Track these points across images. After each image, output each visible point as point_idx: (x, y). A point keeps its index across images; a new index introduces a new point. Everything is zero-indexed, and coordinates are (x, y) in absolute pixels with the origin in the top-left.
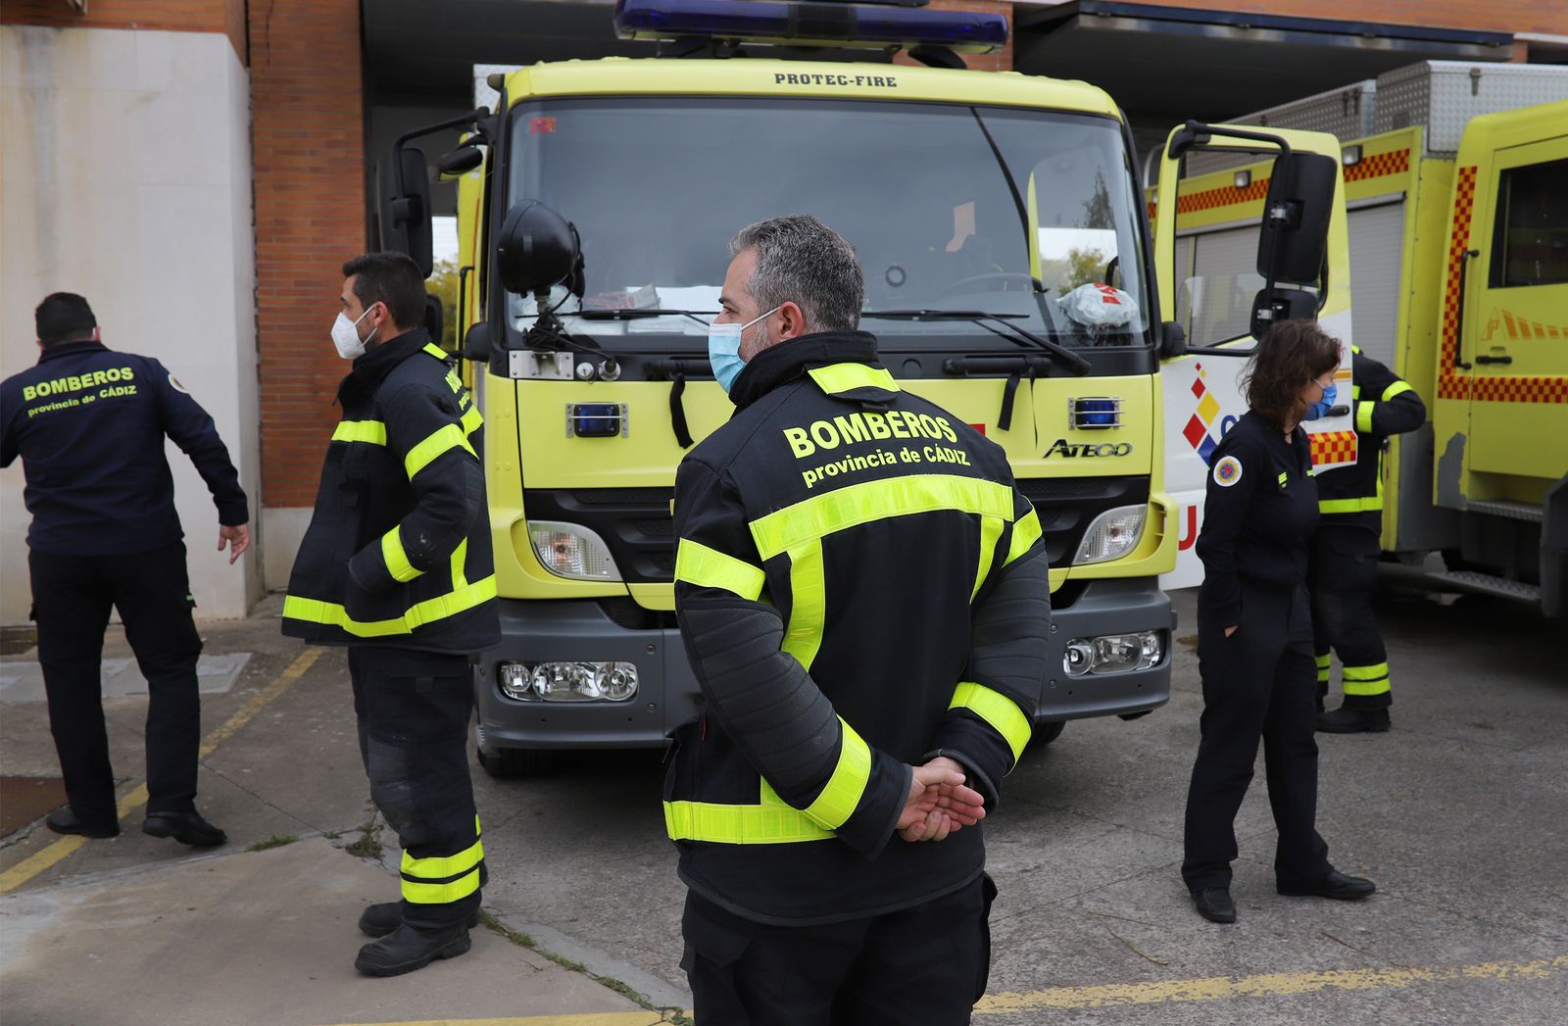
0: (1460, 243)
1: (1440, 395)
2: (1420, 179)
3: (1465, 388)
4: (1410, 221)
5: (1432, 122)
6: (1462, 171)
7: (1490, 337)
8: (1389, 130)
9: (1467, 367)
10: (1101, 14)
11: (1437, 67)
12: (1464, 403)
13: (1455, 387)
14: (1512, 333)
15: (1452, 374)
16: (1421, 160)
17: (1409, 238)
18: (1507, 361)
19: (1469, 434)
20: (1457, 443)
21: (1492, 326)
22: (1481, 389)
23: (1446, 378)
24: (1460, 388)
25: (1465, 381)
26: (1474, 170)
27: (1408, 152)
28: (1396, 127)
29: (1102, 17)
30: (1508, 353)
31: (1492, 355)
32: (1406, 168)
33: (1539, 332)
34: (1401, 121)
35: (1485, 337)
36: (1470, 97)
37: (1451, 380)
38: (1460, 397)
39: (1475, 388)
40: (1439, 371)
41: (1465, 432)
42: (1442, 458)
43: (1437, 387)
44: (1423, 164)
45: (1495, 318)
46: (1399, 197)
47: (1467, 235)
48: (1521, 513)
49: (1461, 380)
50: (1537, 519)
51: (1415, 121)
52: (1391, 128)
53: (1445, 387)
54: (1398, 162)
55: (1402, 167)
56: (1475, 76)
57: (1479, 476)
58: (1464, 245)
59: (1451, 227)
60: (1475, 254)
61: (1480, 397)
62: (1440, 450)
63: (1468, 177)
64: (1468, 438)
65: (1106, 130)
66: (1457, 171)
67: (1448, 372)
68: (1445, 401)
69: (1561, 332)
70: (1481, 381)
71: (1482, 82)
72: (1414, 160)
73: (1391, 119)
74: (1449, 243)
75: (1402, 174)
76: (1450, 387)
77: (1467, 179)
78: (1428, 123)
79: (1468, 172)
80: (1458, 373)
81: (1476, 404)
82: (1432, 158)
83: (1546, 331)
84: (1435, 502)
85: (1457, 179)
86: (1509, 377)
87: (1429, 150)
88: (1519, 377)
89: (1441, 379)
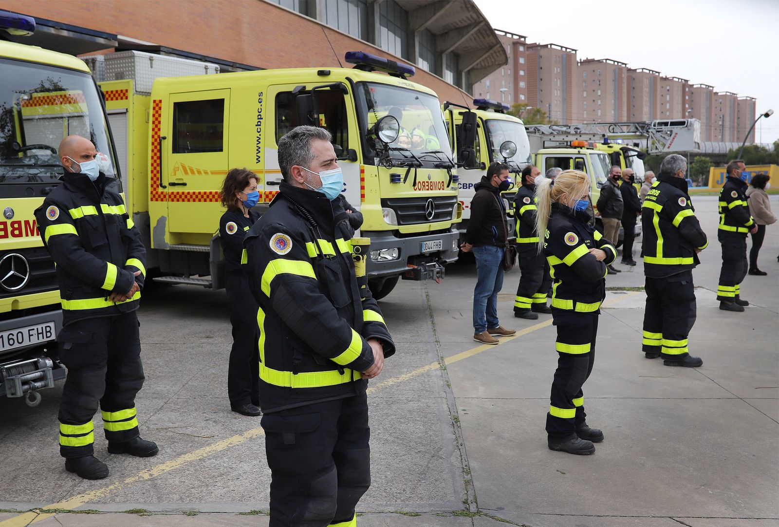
0: (156, 133)
1: (152, 200)
2: (133, 103)
3: (165, 196)
4: (130, 123)
5: (136, 78)
6: (154, 101)
7: (175, 174)
8: (112, 80)
9: (165, 187)
10: (56, 27)
11: (137, 54)
12: (165, 203)
13: (159, 196)
14: (186, 173)
15: (157, 191)
16: (133, 95)
17: (131, 130)
18: (185, 184)
19: (168, 216)
20: (162, 221)
21: (175, 170)
22: (173, 197)
23: (154, 192)
24: (162, 196)
25: (164, 194)
26: (160, 101)
27: (127, 91)
28: (117, 79)
29: (56, 29)
30: (184, 182)
31: (176, 182)
32: (127, 98)
33: (199, 172)
34: (120, 76)
35: (173, 174)
36: (150, 68)
37: (157, 193)
38: (162, 200)
39: (170, 196)
40: (150, 189)
41: (166, 216)
42: (154, 228)
43: (150, 196)
44: (134, 97)
45: (177, 166)
46: (125, 111)
47: (159, 130)
48: (196, 249)
49: (162, 193)
50: (207, 251)
51: (127, 77)
52: (114, 78)
53: (154, 196)
54: (122, 95)
55: (124, 97)
56: (151, 59)
57: (174, 234)
58: (158, 134)
59: (151, 126)
60: (164, 138)
61: (173, 200)
62: (153, 224)
63: (158, 105)
64: (167, 218)
65: (84, 78)
66: (152, 102)
67: (155, 189)
68: (154, 202)
69: (209, 173)
70: (173, 193)
71: (154, 62)
72: (130, 94)
73: (114, 74)
74: (151, 133)
75: (124, 101)
76: (157, 196)
77: (157, 105)
78: (135, 78)
79: (157, 102)
80: (160, 190)
81: (170, 203)
82: (137, 94)
83: (202, 172)
84: (152, 247)
85: (152, 105)
86: (186, 191)
87: (136, 91)
88: (191, 191)
89: (152, 193)
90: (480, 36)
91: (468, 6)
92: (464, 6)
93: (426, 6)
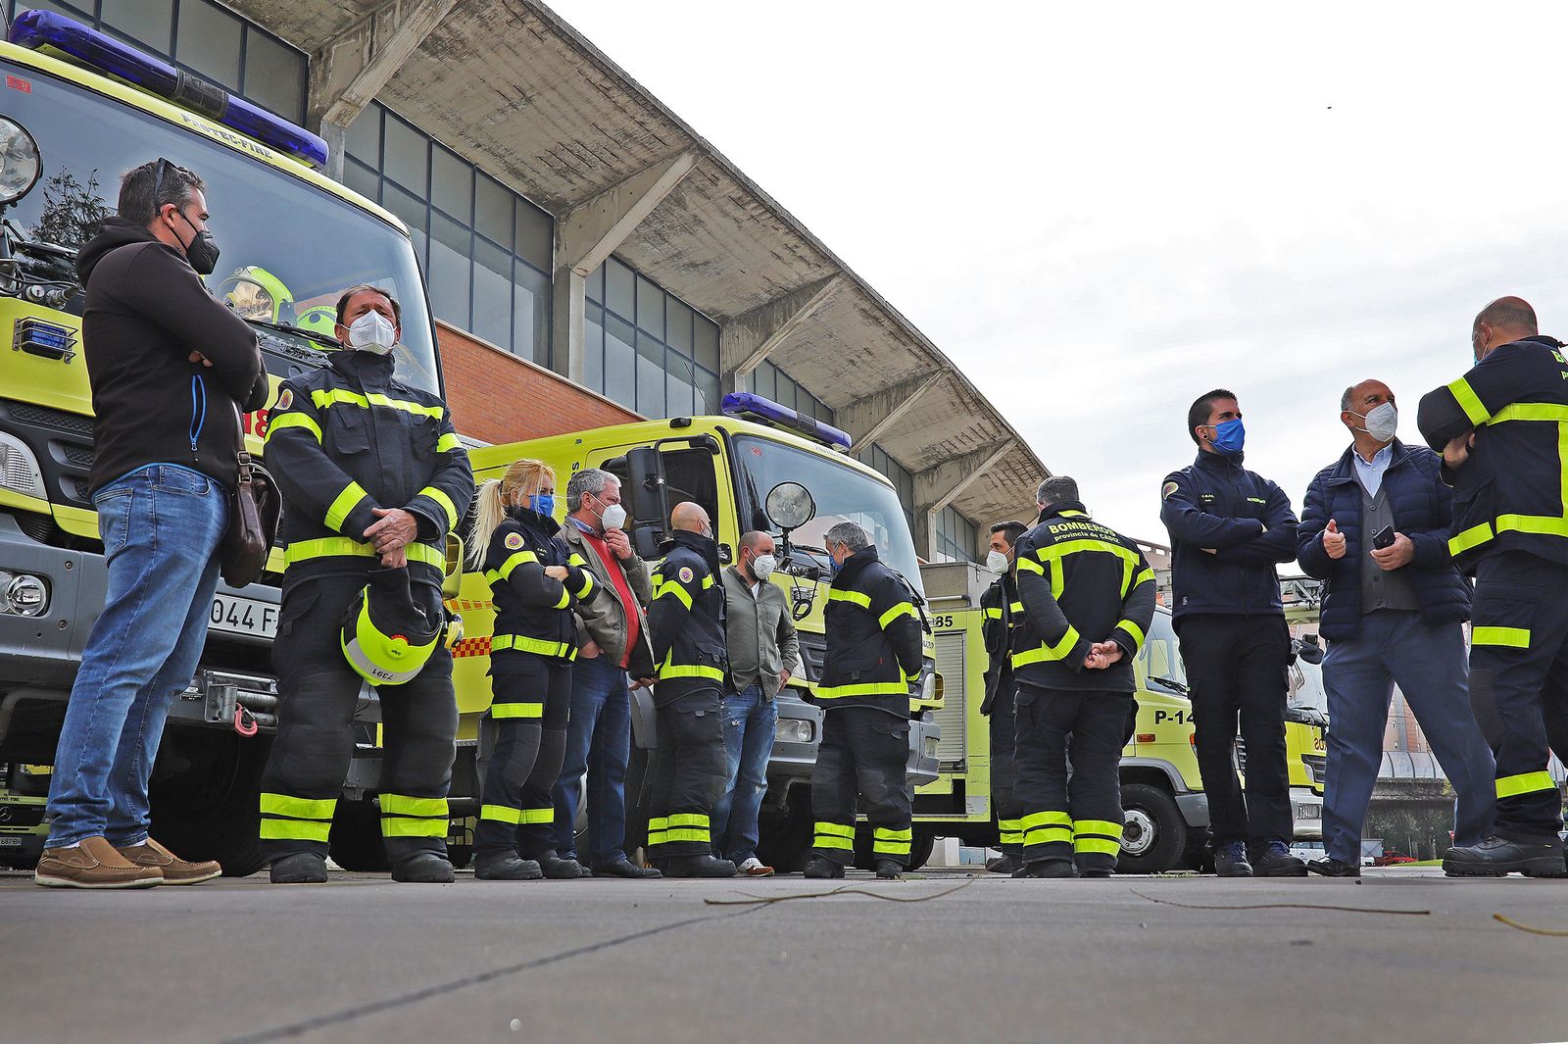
90: (1014, 477)
91: (967, 400)
92: (957, 401)
93: (871, 396)
